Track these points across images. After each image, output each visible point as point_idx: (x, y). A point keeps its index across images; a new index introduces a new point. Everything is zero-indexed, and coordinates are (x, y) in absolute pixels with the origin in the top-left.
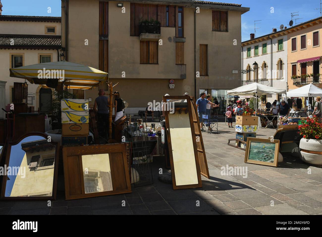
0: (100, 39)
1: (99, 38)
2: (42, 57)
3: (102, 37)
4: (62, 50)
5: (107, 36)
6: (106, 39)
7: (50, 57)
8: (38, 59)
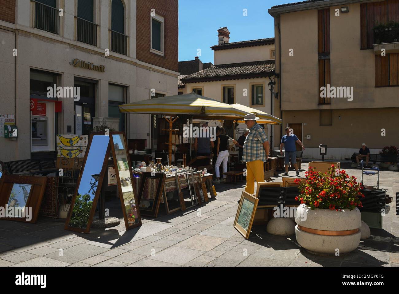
0: (319, 59)
1: (318, 57)
2: (256, 87)
3: (322, 56)
4: (276, 77)
5: (329, 54)
6: (327, 57)
7: (262, 87)
8: (250, 90)
